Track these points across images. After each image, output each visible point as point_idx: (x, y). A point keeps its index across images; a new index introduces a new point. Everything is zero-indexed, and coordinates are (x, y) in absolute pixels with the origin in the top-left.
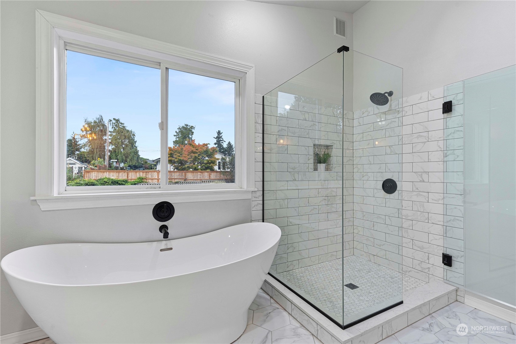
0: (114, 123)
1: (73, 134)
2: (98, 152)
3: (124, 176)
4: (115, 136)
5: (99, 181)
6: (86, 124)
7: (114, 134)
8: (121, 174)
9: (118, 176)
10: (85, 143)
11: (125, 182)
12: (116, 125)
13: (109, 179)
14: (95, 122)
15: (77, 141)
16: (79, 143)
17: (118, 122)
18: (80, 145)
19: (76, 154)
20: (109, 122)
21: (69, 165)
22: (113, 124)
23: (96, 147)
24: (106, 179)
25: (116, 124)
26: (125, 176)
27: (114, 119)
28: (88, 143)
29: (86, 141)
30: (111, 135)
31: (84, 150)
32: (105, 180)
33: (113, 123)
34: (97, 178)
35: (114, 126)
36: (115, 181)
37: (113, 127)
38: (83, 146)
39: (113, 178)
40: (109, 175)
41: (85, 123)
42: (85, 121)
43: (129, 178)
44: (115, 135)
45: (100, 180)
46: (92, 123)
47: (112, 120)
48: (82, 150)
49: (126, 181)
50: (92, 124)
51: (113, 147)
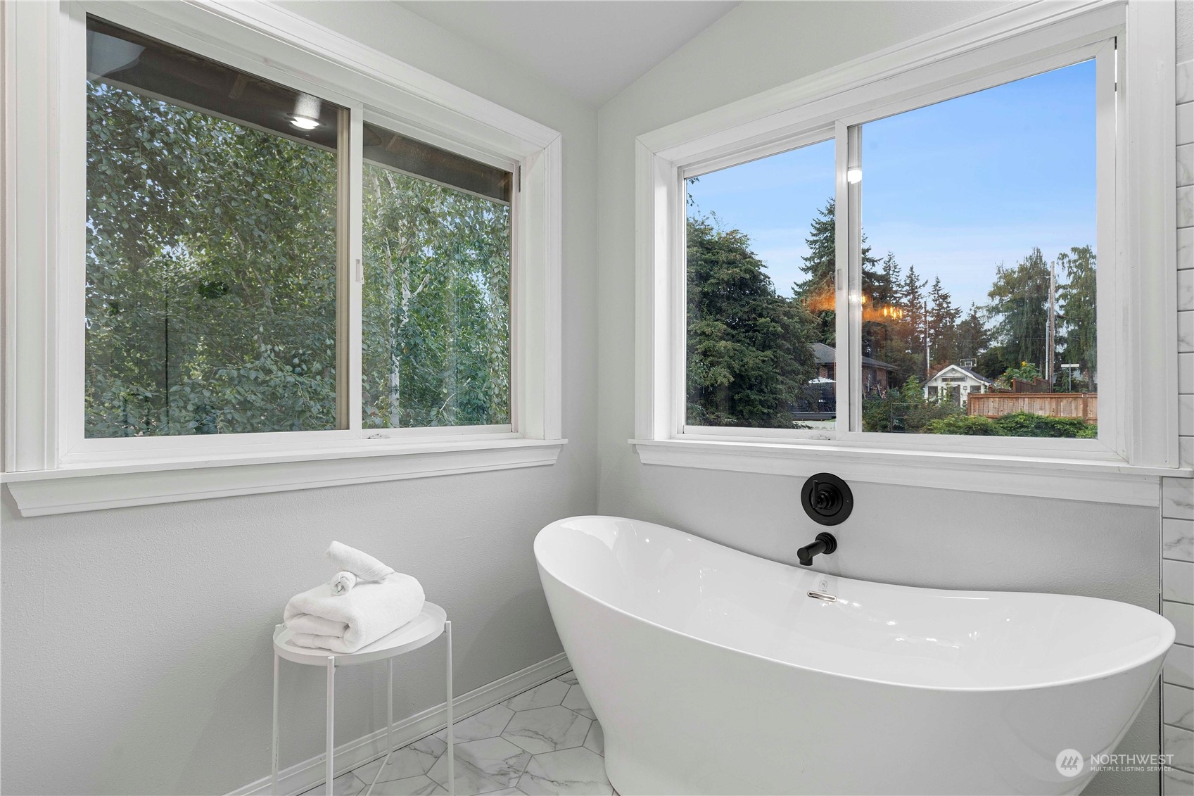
0: (1075, 261)
1: (973, 308)
2: (1030, 345)
3: (1073, 408)
4: (1077, 297)
5: (1003, 421)
6: (1000, 278)
7: (1075, 291)
8: (1064, 403)
9: (1057, 411)
10: (998, 326)
11: (1078, 426)
12: (1080, 264)
13: (1031, 417)
14: (1022, 269)
15: (981, 322)
16: (986, 327)
17: (1086, 256)
18: (989, 333)
19: (979, 354)
20: (1060, 262)
21: (949, 383)
22: (1072, 265)
23: (1024, 334)
24: (1021, 417)
25: (1080, 261)
26: (1077, 408)
27: (1074, 250)
28: (1005, 325)
29: (1001, 321)
30: (1064, 296)
31: (996, 345)
32: (1021, 419)
33: (1070, 261)
34: (1001, 414)
35: (1075, 270)
36: (1046, 424)
37: (1070, 274)
38: (993, 333)
39: (1041, 413)
40: (1031, 406)
41: (998, 276)
42: (997, 271)
43: (1089, 416)
44: (1075, 295)
45: (1006, 418)
46: (1014, 273)
47: (1068, 252)
48: (993, 344)
49: (1079, 423)
50: (1016, 276)
51: (1071, 327)
